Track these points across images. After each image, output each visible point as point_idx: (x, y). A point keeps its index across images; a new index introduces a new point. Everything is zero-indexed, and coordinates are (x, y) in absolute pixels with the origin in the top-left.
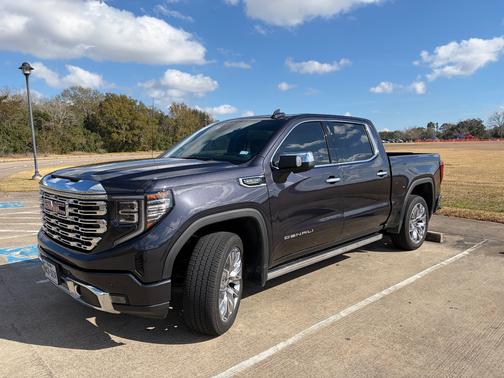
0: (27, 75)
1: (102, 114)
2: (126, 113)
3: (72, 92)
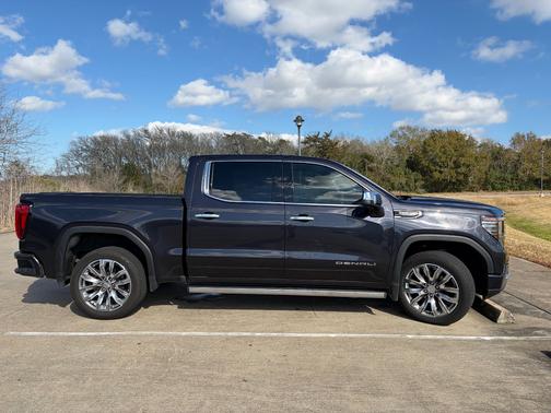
0: (299, 126)
1: (425, 151)
2: (450, 149)
3: (400, 133)
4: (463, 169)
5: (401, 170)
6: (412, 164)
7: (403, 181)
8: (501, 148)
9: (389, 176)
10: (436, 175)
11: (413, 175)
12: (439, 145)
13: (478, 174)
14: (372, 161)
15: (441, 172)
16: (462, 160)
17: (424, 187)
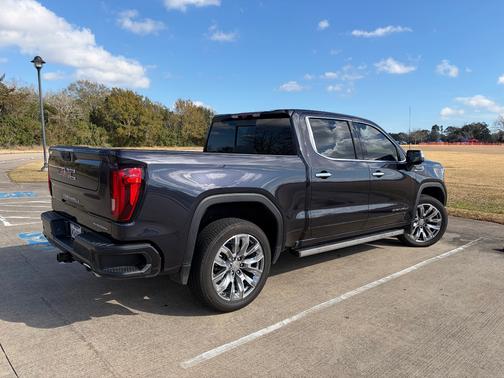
0: (39, 69)
1: (108, 109)
2: (131, 108)
3: (78, 86)
4: (142, 127)
5: (85, 124)
6: (96, 119)
7: (89, 135)
8: (167, 110)
9: (75, 129)
10: (120, 130)
11: (99, 130)
12: (121, 103)
13: (155, 131)
14: (55, 114)
15: (124, 128)
16: (143, 119)
17: (109, 141)
